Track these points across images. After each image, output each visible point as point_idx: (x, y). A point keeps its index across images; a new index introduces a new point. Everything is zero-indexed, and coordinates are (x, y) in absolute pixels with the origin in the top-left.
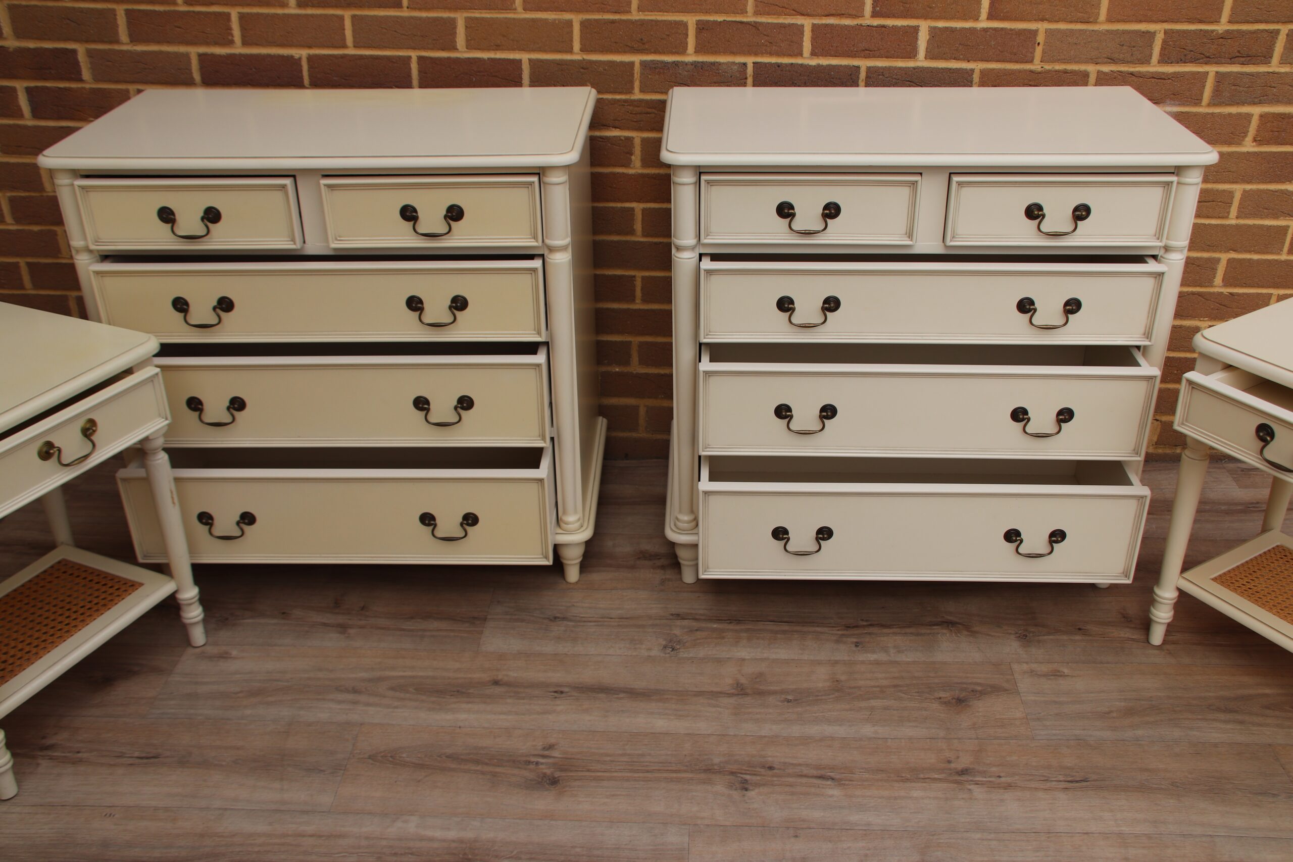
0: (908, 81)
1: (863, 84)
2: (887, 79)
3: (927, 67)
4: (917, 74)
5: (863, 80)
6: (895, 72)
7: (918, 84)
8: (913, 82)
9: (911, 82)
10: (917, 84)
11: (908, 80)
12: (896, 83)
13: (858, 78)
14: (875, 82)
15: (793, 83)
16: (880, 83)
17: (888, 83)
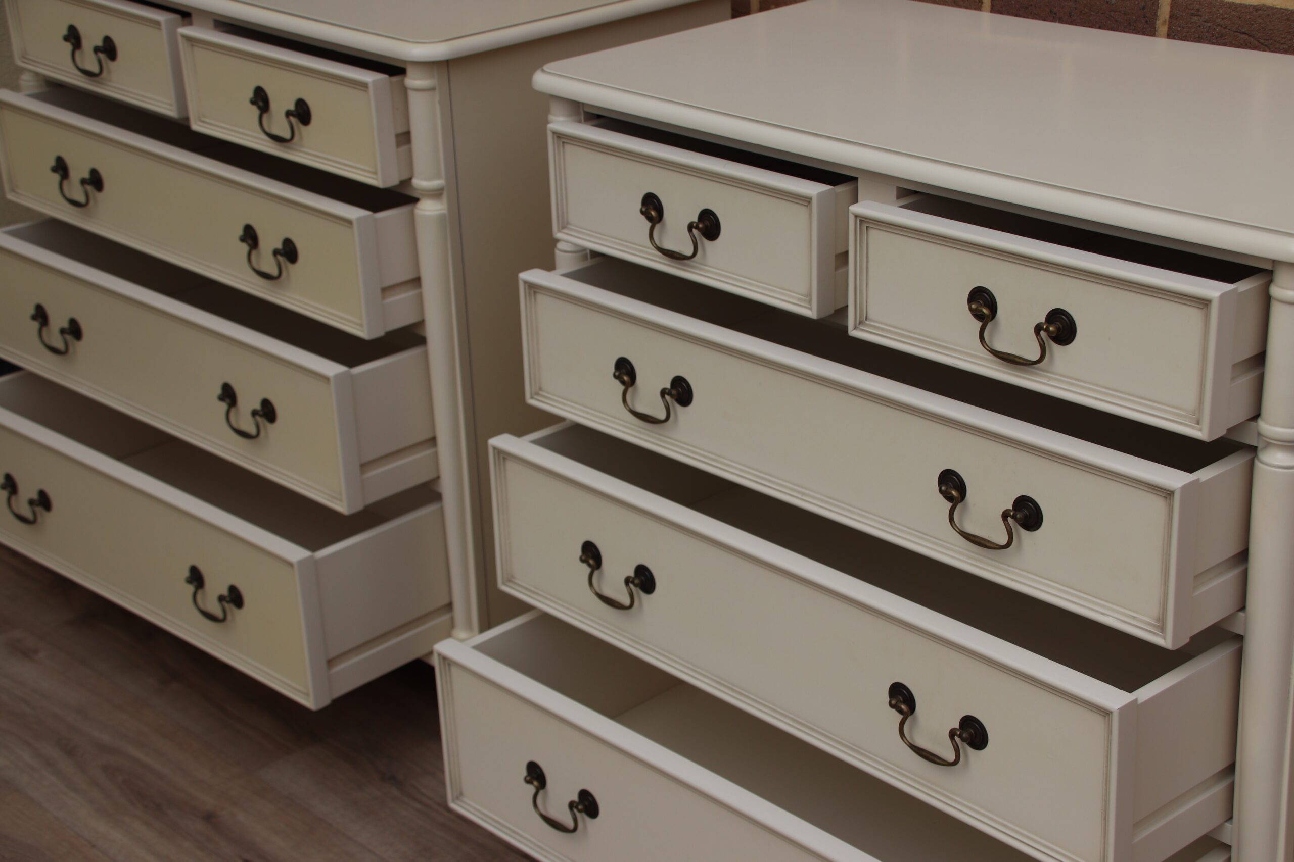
0: (1244, 33)
1: (1164, 29)
2: (1206, 24)
3: (1281, 9)
4: (1260, 21)
5: (1164, 23)
6: (1221, 11)
7: (1262, 41)
8: (1252, 36)
9: (1249, 36)
10: (1258, 41)
11: (1243, 30)
12: (1222, 36)
13: (1155, 16)
14: (1184, 28)
15: (1051, 11)
16: (1193, 31)
17: (1207, 32)
